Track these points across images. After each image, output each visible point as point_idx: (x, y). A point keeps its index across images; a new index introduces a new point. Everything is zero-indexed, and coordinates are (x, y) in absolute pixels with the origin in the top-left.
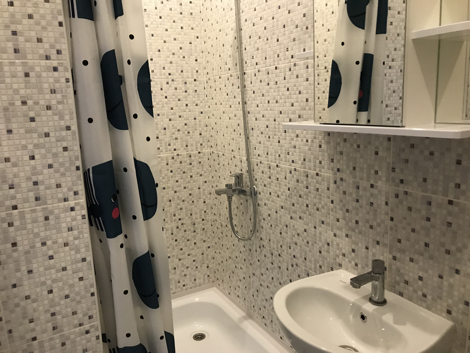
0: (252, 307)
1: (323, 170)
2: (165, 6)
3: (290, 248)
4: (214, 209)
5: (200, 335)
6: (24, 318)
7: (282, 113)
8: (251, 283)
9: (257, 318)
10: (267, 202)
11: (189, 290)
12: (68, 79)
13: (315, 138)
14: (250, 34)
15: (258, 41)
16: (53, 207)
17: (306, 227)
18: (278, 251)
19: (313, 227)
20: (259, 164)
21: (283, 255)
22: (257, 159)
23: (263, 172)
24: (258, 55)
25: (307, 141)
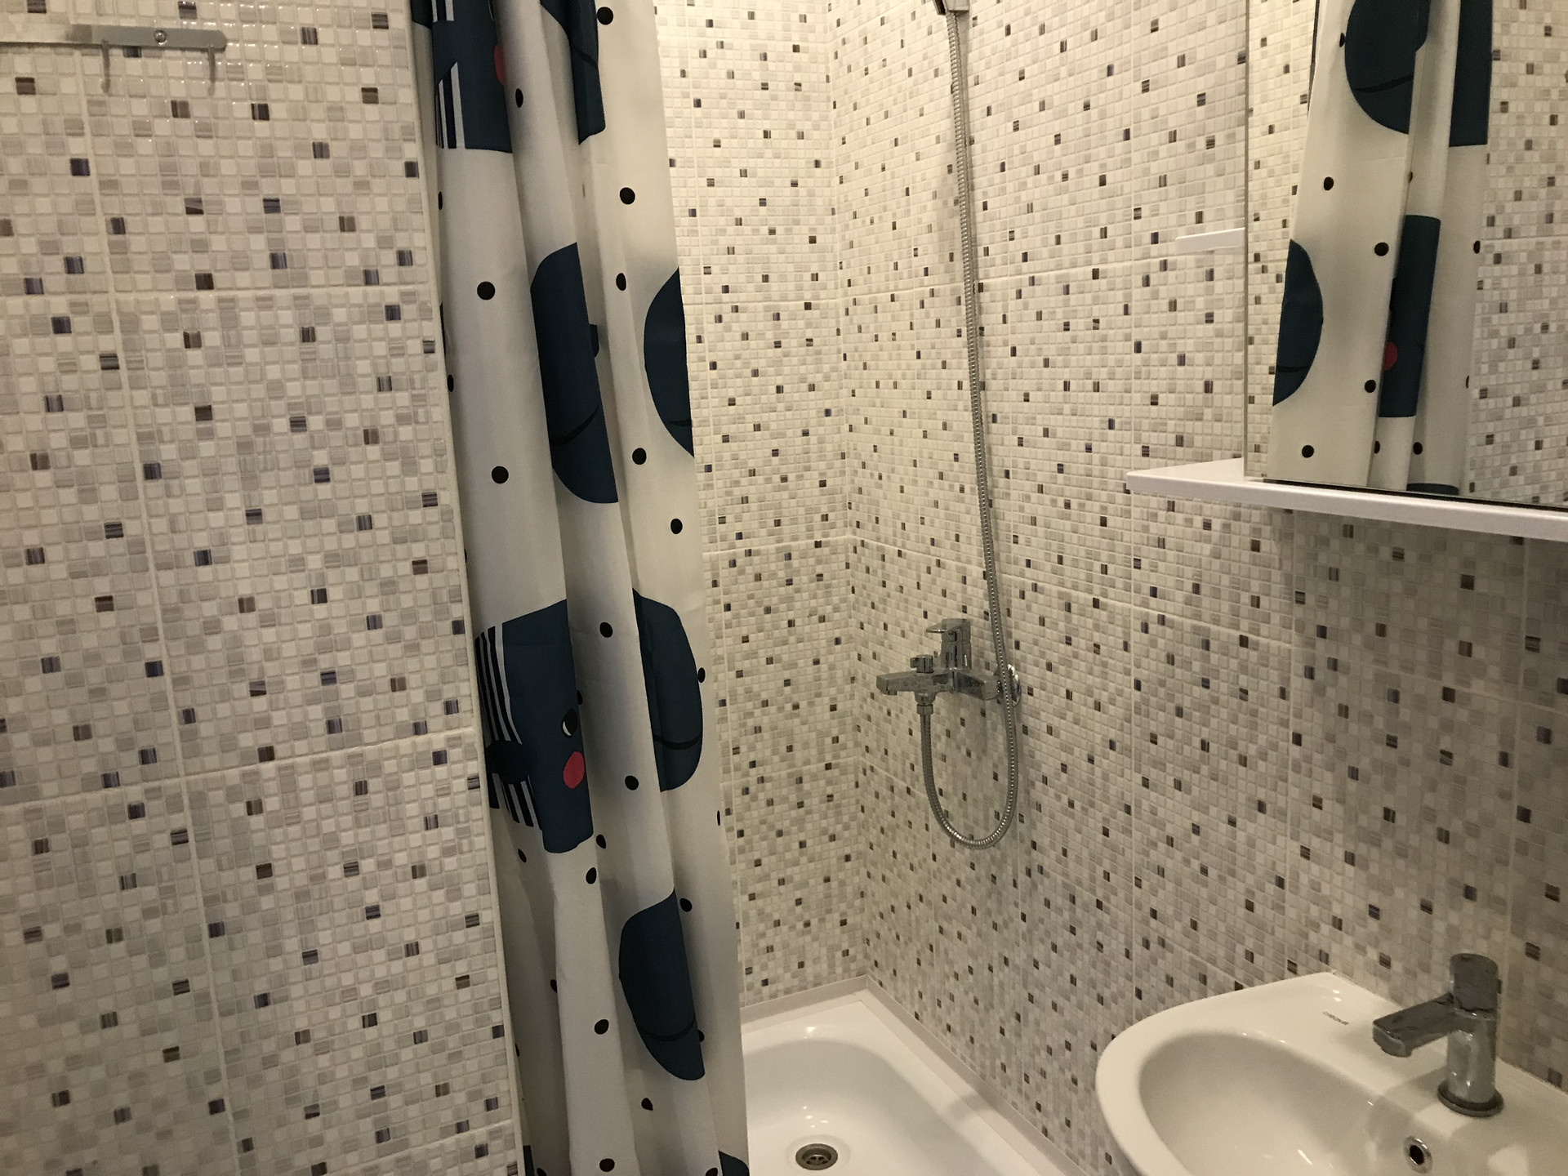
0: (999, 1070)
1: (1264, 629)
2: (714, 66)
3: (1139, 885)
4: (867, 734)
5: (818, 1151)
6: (291, 1101)
7: (1117, 425)
8: (996, 989)
9: (1014, 1104)
10: (1056, 722)
11: (781, 997)
12: (432, 343)
13: (1237, 517)
14: (1003, 157)
15: (1030, 181)
16: (381, 750)
17: (1196, 818)
18: (1094, 892)
19: (1225, 819)
20: (1029, 594)
21: (1115, 903)
22: (1022, 575)
23: (1042, 622)
24: (1031, 229)
25: (1207, 525)
